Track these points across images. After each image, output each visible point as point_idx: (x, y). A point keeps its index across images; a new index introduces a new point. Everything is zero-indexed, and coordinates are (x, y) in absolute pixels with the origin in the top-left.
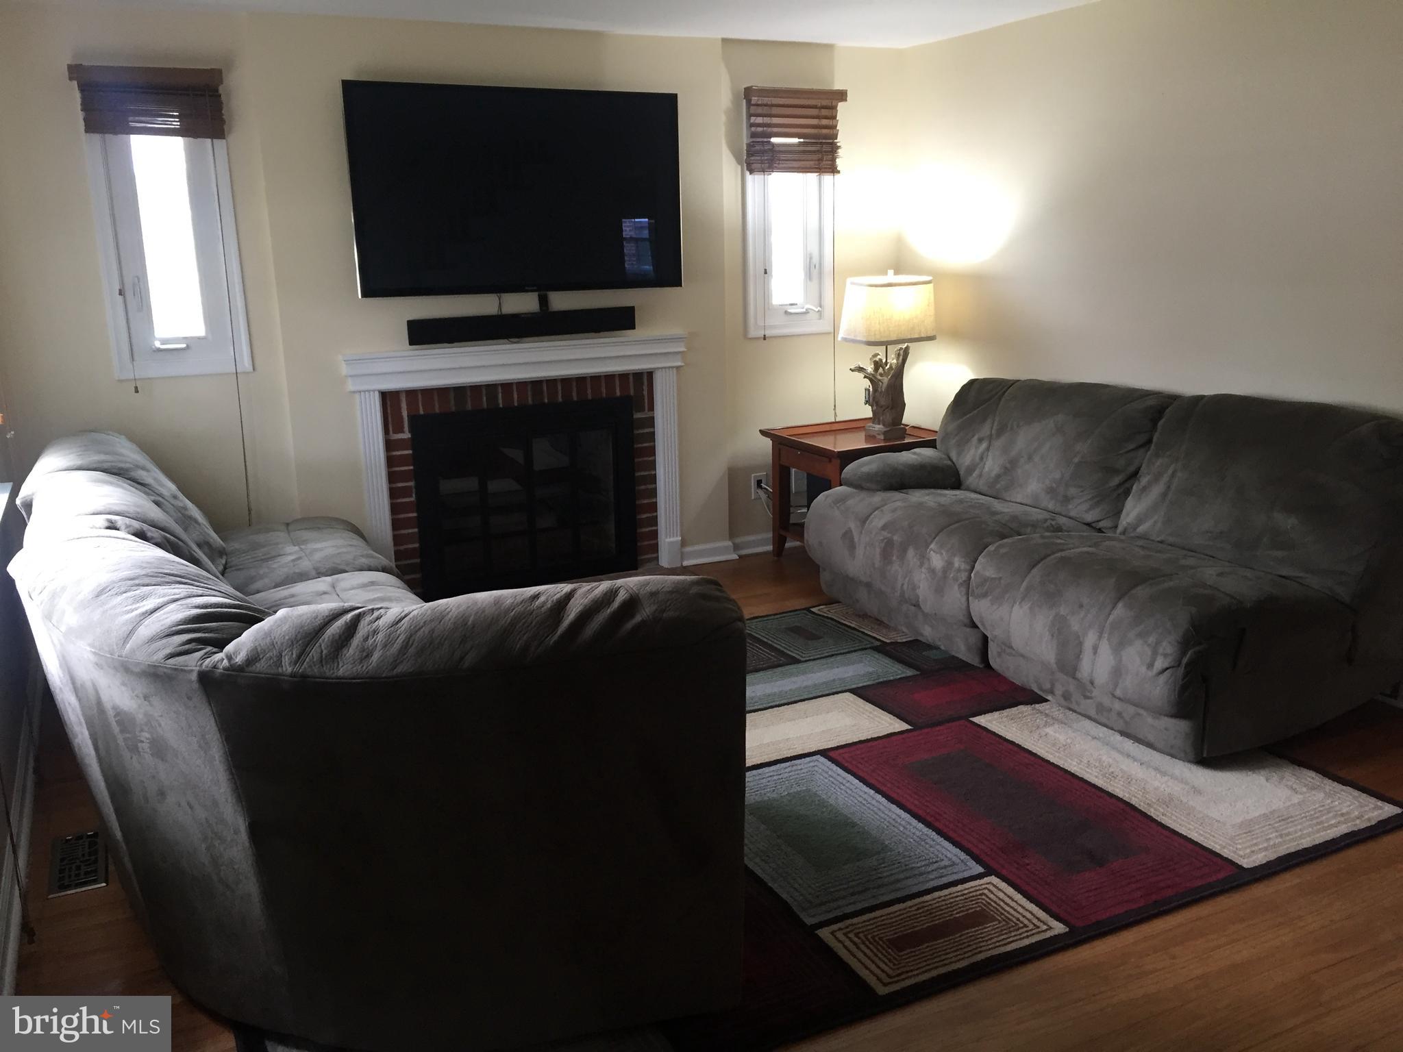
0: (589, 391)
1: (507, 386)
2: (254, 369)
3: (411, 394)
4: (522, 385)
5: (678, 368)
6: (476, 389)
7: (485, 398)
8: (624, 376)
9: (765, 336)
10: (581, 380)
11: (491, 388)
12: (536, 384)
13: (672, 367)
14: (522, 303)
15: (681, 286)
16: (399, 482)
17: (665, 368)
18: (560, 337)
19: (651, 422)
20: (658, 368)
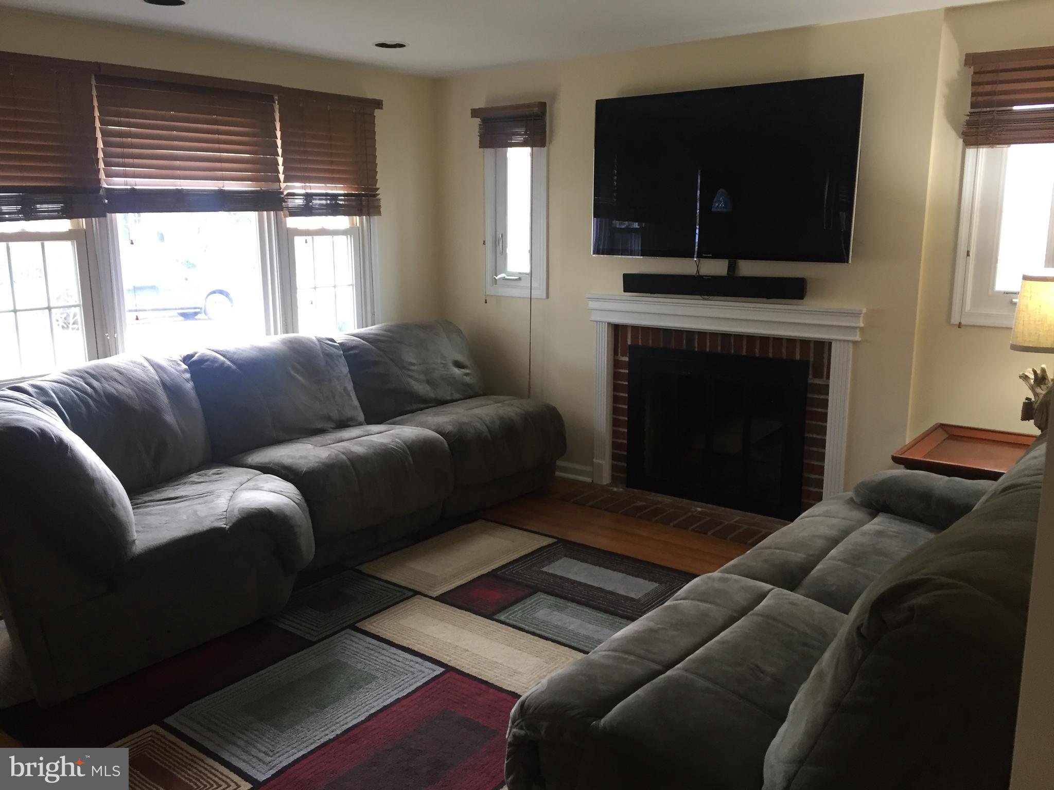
0: (771, 351)
1: (702, 334)
2: (548, 297)
3: (635, 328)
4: (714, 335)
5: (855, 343)
6: (679, 333)
7: (685, 342)
8: (805, 343)
9: (960, 323)
10: (764, 339)
11: (690, 334)
12: (726, 336)
13: (848, 341)
14: (716, 267)
15: (848, 262)
16: (621, 392)
17: (844, 341)
18: (740, 299)
19: (825, 389)
20: (836, 340)
